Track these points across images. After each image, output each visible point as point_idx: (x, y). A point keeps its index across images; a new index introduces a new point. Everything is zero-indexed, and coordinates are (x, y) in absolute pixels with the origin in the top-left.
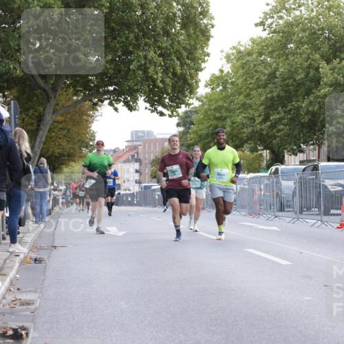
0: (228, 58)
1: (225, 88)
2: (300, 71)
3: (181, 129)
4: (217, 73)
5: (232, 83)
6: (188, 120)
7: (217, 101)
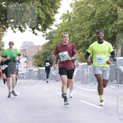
0: (71, 5)
1: (70, 20)
2: (107, 12)
3: (48, 41)
4: (66, 13)
5: (73, 18)
6: (51, 36)
7: (66, 27)
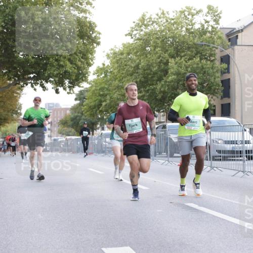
0: (108, 56)
1: (106, 75)
3: (78, 102)
4: (101, 66)
5: (111, 72)
6: (82, 96)
7: (101, 84)
